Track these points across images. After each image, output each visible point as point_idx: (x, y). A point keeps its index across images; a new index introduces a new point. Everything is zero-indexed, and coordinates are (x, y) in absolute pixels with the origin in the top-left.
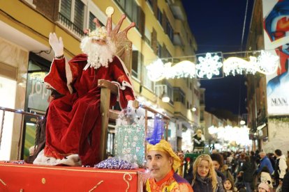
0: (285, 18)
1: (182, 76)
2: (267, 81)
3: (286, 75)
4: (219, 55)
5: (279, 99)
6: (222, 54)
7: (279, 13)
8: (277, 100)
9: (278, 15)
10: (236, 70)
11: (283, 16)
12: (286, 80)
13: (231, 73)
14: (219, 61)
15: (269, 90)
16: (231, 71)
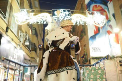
0: (96, 5)
1: (42, 23)
2: (89, 37)
3: (99, 34)
4: (69, 11)
5: (96, 48)
6: (71, 11)
7: (93, 3)
8: (95, 48)
9: (93, 4)
10: (79, 22)
11: (95, 4)
12: (99, 37)
13: (76, 23)
14: (68, 15)
15: (90, 42)
16: (77, 22)
